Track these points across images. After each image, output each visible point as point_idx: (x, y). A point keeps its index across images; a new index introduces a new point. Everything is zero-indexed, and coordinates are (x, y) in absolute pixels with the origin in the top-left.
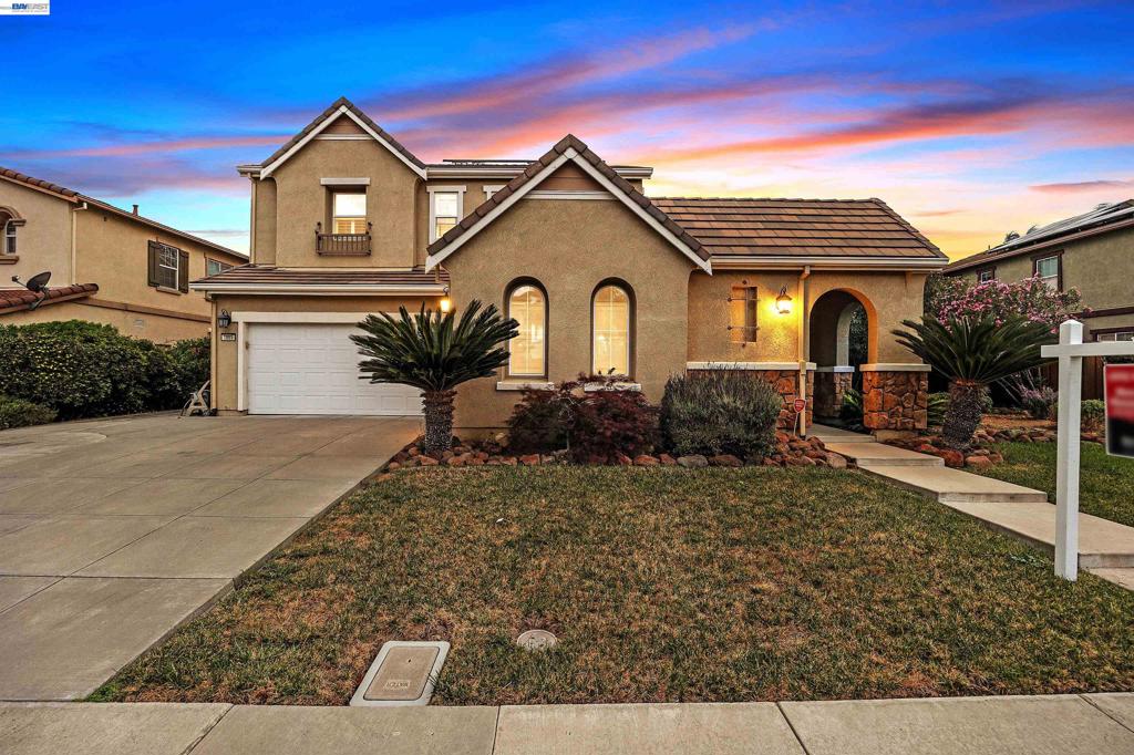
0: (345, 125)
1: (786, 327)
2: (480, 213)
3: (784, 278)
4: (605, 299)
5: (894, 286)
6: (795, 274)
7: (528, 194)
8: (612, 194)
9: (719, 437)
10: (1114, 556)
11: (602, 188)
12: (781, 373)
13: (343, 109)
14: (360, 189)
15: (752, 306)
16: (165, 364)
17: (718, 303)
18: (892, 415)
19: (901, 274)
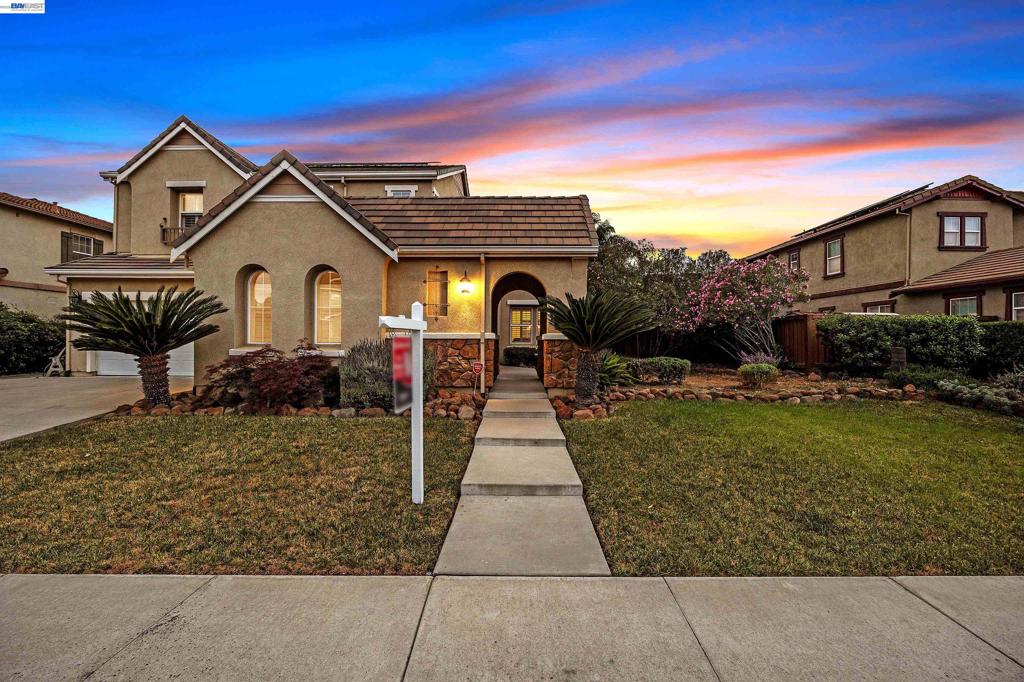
0: (186, 139)
1: (472, 304)
2: (213, 214)
3: (468, 264)
4: (324, 282)
5: (562, 269)
6: (474, 260)
7: (252, 197)
8: (318, 197)
9: (368, 394)
10: (490, 487)
11: (311, 193)
12: (466, 341)
13: (183, 125)
14: (198, 190)
15: (445, 287)
16: (47, 334)
17: (415, 284)
18: (559, 376)
19: (567, 260)
